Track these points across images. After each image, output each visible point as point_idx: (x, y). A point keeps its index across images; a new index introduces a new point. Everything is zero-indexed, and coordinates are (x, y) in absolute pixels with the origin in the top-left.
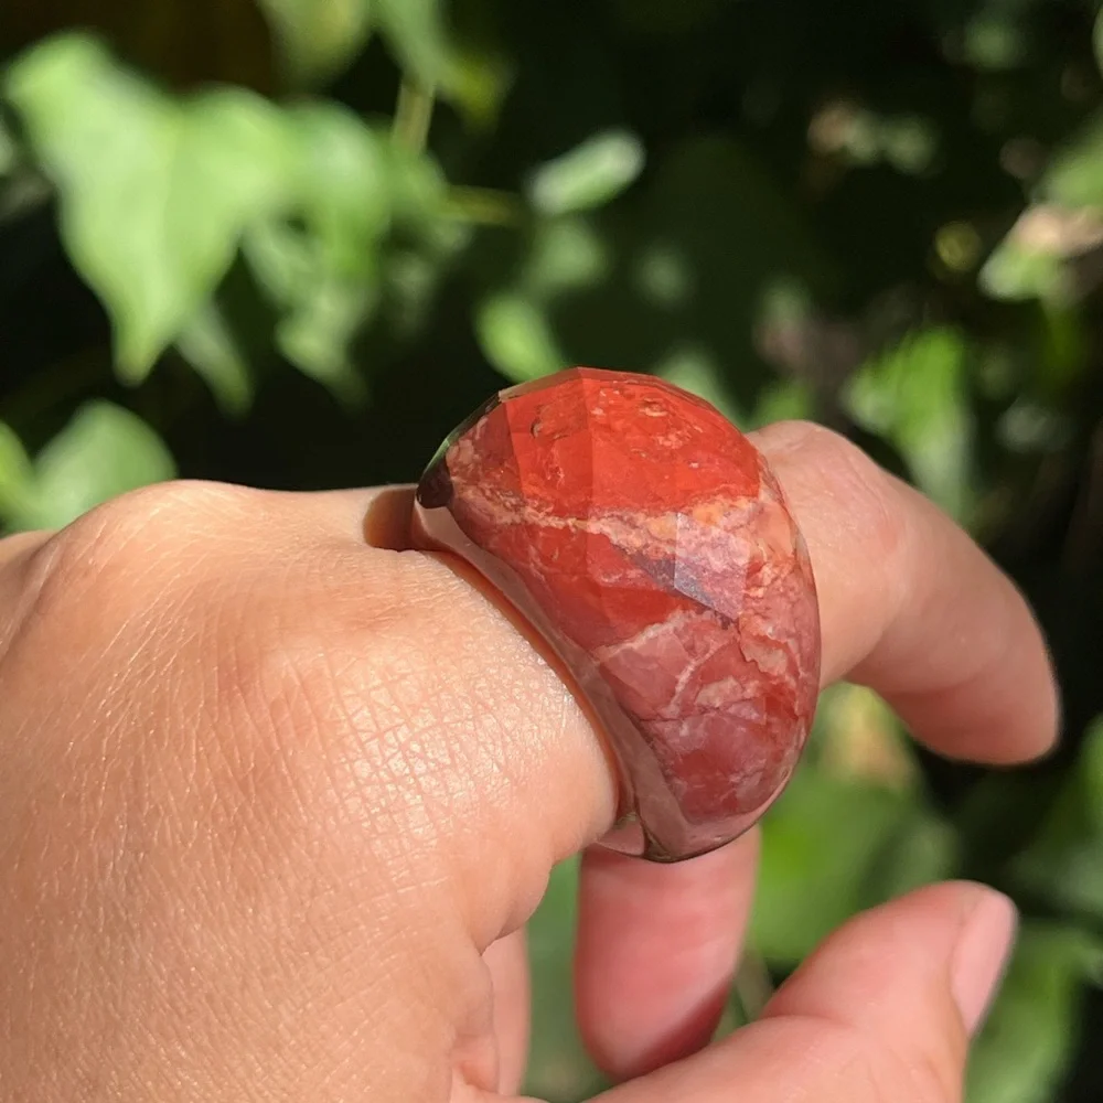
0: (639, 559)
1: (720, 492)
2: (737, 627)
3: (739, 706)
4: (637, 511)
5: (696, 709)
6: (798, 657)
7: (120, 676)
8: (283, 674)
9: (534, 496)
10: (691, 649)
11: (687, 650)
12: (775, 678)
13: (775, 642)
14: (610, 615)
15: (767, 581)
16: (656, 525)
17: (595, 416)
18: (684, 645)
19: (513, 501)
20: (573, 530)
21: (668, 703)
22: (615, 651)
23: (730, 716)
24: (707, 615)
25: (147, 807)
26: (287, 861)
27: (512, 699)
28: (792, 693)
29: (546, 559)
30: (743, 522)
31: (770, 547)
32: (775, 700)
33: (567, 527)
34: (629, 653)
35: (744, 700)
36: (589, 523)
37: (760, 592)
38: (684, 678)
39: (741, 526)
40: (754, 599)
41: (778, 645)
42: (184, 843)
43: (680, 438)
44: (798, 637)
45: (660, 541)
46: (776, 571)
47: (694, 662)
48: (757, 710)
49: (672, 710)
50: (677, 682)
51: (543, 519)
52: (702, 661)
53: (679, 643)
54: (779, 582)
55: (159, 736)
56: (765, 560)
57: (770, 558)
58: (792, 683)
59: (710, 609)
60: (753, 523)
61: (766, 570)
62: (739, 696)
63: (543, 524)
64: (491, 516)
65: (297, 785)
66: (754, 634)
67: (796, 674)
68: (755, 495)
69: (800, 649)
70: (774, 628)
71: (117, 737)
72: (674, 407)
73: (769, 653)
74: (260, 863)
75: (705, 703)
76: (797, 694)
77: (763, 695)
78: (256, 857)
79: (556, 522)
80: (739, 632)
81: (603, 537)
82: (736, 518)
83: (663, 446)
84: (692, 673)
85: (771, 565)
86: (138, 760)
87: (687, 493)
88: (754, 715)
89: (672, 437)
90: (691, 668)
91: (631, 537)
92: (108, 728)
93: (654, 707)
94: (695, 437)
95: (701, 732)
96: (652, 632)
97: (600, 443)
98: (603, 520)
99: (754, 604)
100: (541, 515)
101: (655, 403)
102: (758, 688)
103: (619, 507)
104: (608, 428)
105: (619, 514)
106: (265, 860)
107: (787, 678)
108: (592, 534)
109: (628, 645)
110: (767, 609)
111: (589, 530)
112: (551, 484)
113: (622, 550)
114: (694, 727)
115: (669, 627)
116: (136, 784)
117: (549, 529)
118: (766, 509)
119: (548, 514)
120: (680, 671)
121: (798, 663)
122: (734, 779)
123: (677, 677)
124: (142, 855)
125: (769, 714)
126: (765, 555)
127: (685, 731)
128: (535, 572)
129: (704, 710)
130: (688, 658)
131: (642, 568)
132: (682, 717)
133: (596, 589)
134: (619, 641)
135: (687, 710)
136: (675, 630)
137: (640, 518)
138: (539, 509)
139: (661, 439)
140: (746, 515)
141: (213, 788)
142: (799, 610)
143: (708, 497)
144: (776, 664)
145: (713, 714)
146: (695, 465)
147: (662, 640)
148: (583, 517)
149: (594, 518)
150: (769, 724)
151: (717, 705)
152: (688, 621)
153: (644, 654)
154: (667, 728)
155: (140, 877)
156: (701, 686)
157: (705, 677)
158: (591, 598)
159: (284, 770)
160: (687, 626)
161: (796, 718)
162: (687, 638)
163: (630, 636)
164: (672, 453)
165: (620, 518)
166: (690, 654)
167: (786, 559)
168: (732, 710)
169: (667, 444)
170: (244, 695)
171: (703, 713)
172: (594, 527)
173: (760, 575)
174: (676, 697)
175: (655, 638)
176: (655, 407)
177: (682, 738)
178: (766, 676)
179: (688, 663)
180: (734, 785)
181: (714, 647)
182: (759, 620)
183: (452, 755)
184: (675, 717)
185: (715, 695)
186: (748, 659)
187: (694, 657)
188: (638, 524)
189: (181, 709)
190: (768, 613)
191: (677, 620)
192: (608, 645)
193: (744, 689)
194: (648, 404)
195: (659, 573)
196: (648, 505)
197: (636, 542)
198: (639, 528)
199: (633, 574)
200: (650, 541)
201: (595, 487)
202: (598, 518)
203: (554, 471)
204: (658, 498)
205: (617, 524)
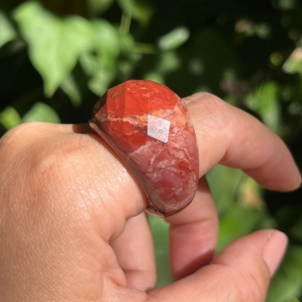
0: (137, 128)
1: (161, 108)
2: (167, 145)
3: (170, 167)
4: (136, 114)
5: (157, 169)
6: (188, 153)
7: (8, 170)
8: (45, 165)
9: (110, 113)
10: (154, 152)
11: (152, 152)
12: (181, 159)
13: (180, 149)
14: (131, 144)
15: (176, 132)
16: (142, 118)
17: (128, 90)
18: (152, 151)
19: (105, 115)
20: (119, 121)
21: (149, 168)
22: (133, 154)
23: (168, 170)
24: (157, 142)
25: (11, 202)
26: (45, 214)
27: (108, 169)
28: (187, 164)
29: (113, 130)
30: (168, 116)
31: (177, 123)
32: (181, 165)
33: (118, 120)
34: (136, 154)
35: (171, 166)
36: (123, 119)
37: (174, 135)
38: (152, 160)
39: (167, 117)
40: (171, 137)
41: (180, 150)
42: (20, 211)
43: (150, 94)
44: (188, 148)
45: (143, 122)
46: (179, 129)
47: (155, 155)
48: (176, 169)
49: (150, 170)
50: (150, 161)
51: (112, 119)
52: (157, 155)
53: (150, 150)
54: (180, 132)
55: (15, 184)
56: (175, 126)
57: (176, 125)
58: (187, 161)
59: (158, 140)
60: (171, 116)
61: (175, 129)
62: (170, 165)
63: (112, 120)
64: (100, 120)
65: (47, 194)
66: (173, 147)
67: (188, 159)
68: (173, 109)
69: (189, 151)
70: (179, 145)
71: (5, 185)
72: (151, 86)
73: (178, 152)
74: (38, 215)
75: (160, 167)
76: (189, 164)
77: (177, 164)
78: (37, 214)
79: (115, 120)
80: (167, 146)
81: (127, 122)
82: (166, 115)
83: (145, 96)
84: (155, 159)
85: (177, 127)
86: (9, 191)
87: (151, 109)
88: (176, 170)
89: (148, 94)
90: (154, 157)
91: (135, 122)
92: (3, 183)
93: (145, 169)
94: (155, 94)
95: (160, 176)
96: (142, 148)
97: (127, 97)
98: (127, 118)
99: (172, 138)
100: (112, 118)
101: (145, 86)
102: (175, 162)
103: (131, 114)
104: (130, 93)
105: (131, 116)
106: (40, 214)
107: (185, 159)
108: (124, 122)
109: (136, 152)
110: (176, 140)
111: (123, 121)
112: (114, 110)
113: (133, 126)
114: (157, 174)
115: (147, 146)
116: (9, 196)
117: (114, 121)
118: (176, 112)
119: (113, 117)
120: (151, 158)
121: (188, 155)
122: (174, 189)
123: (151, 160)
124: (9, 215)
125: (180, 170)
126: (175, 125)
127: (155, 175)
128: (111, 134)
129: (160, 169)
130: (153, 154)
131: (139, 130)
132: (154, 171)
133: (126, 137)
134: (133, 151)
135: (155, 169)
136: (149, 147)
137: (137, 116)
138: (111, 117)
139: (144, 95)
140: (169, 114)
141: (27, 196)
142: (187, 140)
143: (157, 110)
144: (181, 155)
145: (163, 170)
146: (154, 101)
147: (145, 150)
148: (122, 117)
149: (125, 117)
150: (181, 173)
151: (164, 167)
152: (152, 144)
153: (140, 154)
154: (150, 175)
155: (8, 221)
156: (158, 162)
157: (158, 159)
158: (125, 140)
159: (44, 190)
160: (152, 145)
161: (191, 171)
162: (152, 149)
163: (136, 149)
164: (147, 98)
165: (132, 117)
166: (153, 153)
167: (183, 126)
168: (168, 169)
169: (146, 96)
170: (35, 171)
171: (159, 170)
172: (125, 120)
173: (173, 130)
174: (151, 166)
175: (143, 149)
176: (145, 87)
177: (155, 178)
178: (178, 159)
179: (153, 156)
180: (174, 191)
181: (160, 151)
182: (174, 143)
183: (90, 184)
184: (152, 172)
185: (162, 164)
186: (171, 154)
187: (155, 154)
188: (137, 118)
189: (21, 176)
190: (177, 141)
191: (149, 144)
192: (131, 152)
193: (171, 163)
194: (143, 86)
195: (143, 131)
196: (140, 113)
197: (136, 123)
198: (137, 119)
199: (136, 132)
200: (140, 122)
201: (125, 109)
202: (126, 117)
203: (115, 106)
204: (142, 111)
205: (131, 118)
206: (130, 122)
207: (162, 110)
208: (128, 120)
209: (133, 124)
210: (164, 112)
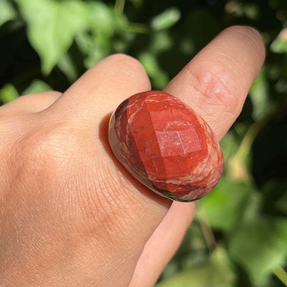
0: (181, 186)
9: (150, 174)
16: (184, 178)
20: (162, 183)
45: (186, 181)
63: (154, 181)
91: (178, 182)
105: (174, 178)
112: (154, 171)
117: (156, 182)
137: (180, 178)
138: (152, 178)
140: (206, 163)
143: (196, 165)
148: (165, 180)
172: (168, 182)
195: (187, 187)
196: (182, 175)
197: (180, 182)
198: (180, 180)
199: (180, 188)
200: (183, 182)
201: (167, 173)
202: (169, 180)
203: (154, 167)
204: (184, 172)
205: (175, 180)
206: (174, 183)
207: (200, 163)
208: (172, 182)
209: (176, 184)
210: (202, 163)
